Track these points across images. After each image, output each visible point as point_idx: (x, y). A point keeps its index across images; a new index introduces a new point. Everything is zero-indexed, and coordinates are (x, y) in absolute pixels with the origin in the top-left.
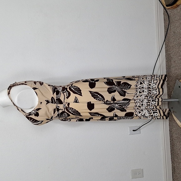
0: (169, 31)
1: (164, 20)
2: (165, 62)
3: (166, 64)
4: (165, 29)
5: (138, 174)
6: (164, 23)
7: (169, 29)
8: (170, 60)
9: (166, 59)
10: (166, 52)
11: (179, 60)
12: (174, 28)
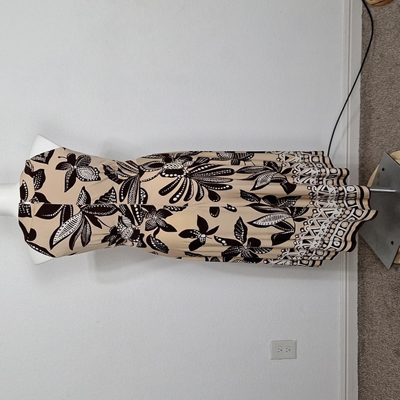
0: (370, 53)
1: (363, 29)
2: (359, 119)
3: (361, 124)
4: (363, 48)
5: (284, 350)
6: (363, 36)
7: (371, 48)
8: (370, 115)
9: (361, 112)
10: (362, 98)
11: (387, 114)
12: (382, 45)
